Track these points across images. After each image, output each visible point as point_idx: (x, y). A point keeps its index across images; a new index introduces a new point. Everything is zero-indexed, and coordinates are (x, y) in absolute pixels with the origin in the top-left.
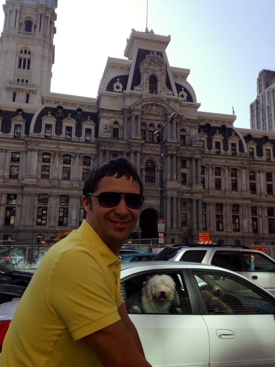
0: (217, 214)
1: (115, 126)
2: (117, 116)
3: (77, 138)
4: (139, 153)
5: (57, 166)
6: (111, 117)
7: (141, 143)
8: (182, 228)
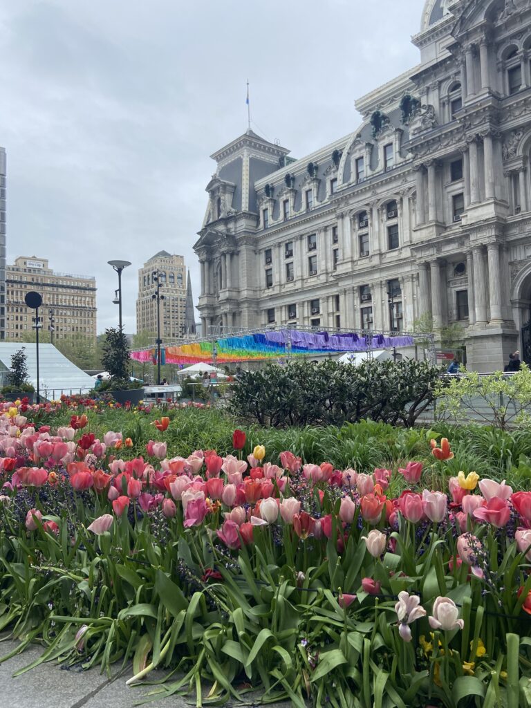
2: (452, 72)
3: (402, 160)
4: (486, 136)
5: (377, 230)
6: (440, 82)
7: (484, 109)
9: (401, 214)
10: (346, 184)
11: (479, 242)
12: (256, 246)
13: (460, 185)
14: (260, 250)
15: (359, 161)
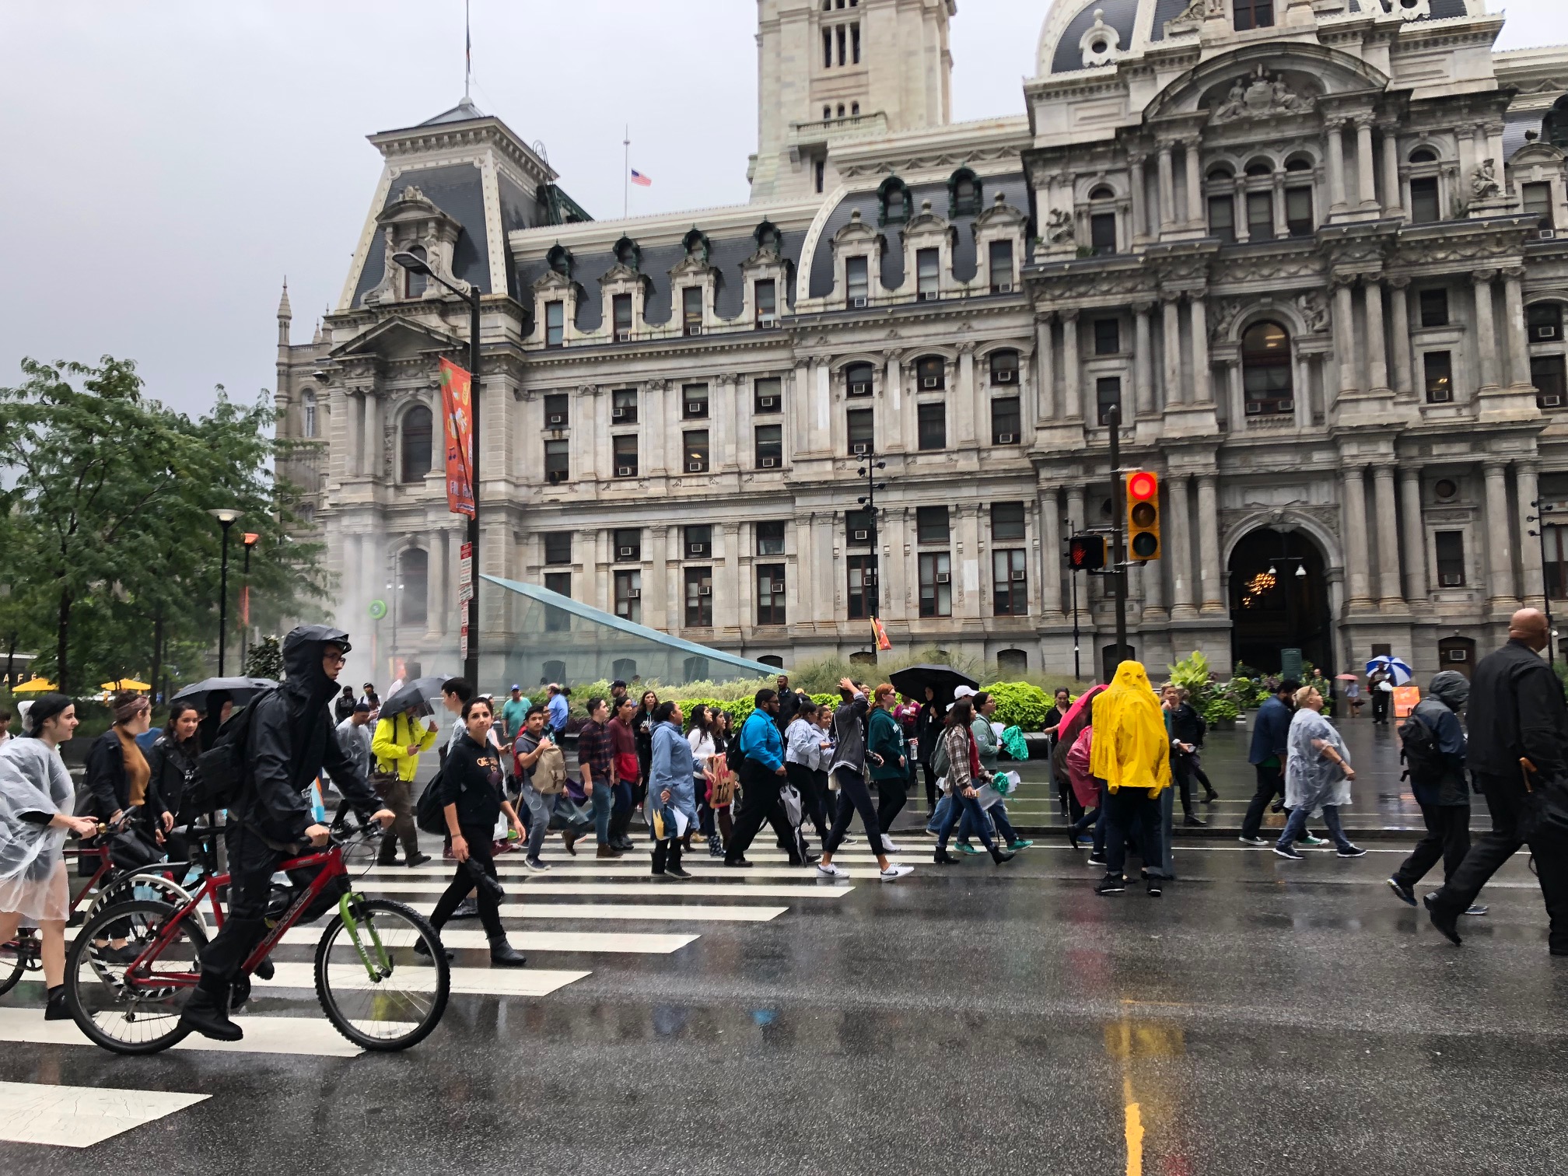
1: (1101, 206)
2: (1102, 166)
3: (959, 285)
4: (1199, 300)
5: (897, 406)
6: (1079, 176)
7: (1202, 255)
8: (1437, 598)
9: (953, 387)
10: (820, 300)
11: (1189, 470)
12: (521, 381)
13: (1115, 363)
14: (530, 392)
15: (857, 263)
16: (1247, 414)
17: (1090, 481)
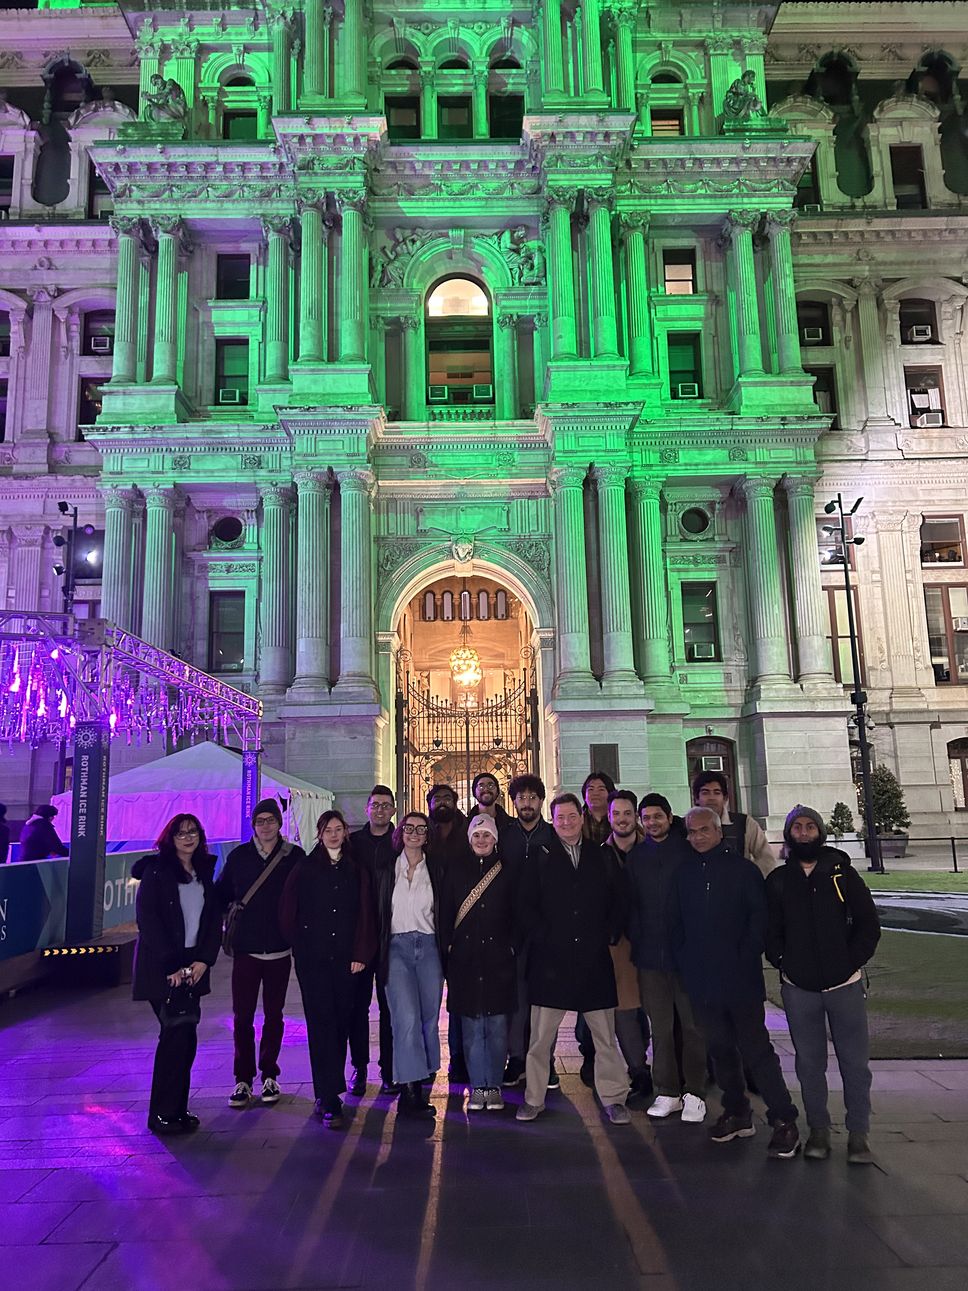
0: (932, 577)
1: (236, 99)
6: (203, 48)
8: (684, 679)
16: (428, 402)
17: (180, 481)
